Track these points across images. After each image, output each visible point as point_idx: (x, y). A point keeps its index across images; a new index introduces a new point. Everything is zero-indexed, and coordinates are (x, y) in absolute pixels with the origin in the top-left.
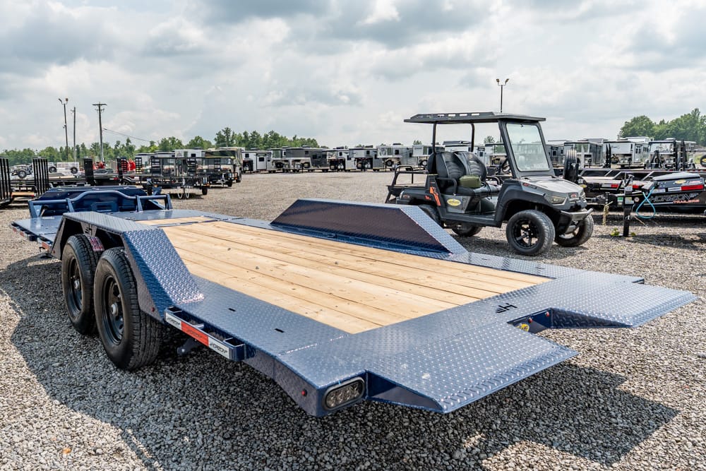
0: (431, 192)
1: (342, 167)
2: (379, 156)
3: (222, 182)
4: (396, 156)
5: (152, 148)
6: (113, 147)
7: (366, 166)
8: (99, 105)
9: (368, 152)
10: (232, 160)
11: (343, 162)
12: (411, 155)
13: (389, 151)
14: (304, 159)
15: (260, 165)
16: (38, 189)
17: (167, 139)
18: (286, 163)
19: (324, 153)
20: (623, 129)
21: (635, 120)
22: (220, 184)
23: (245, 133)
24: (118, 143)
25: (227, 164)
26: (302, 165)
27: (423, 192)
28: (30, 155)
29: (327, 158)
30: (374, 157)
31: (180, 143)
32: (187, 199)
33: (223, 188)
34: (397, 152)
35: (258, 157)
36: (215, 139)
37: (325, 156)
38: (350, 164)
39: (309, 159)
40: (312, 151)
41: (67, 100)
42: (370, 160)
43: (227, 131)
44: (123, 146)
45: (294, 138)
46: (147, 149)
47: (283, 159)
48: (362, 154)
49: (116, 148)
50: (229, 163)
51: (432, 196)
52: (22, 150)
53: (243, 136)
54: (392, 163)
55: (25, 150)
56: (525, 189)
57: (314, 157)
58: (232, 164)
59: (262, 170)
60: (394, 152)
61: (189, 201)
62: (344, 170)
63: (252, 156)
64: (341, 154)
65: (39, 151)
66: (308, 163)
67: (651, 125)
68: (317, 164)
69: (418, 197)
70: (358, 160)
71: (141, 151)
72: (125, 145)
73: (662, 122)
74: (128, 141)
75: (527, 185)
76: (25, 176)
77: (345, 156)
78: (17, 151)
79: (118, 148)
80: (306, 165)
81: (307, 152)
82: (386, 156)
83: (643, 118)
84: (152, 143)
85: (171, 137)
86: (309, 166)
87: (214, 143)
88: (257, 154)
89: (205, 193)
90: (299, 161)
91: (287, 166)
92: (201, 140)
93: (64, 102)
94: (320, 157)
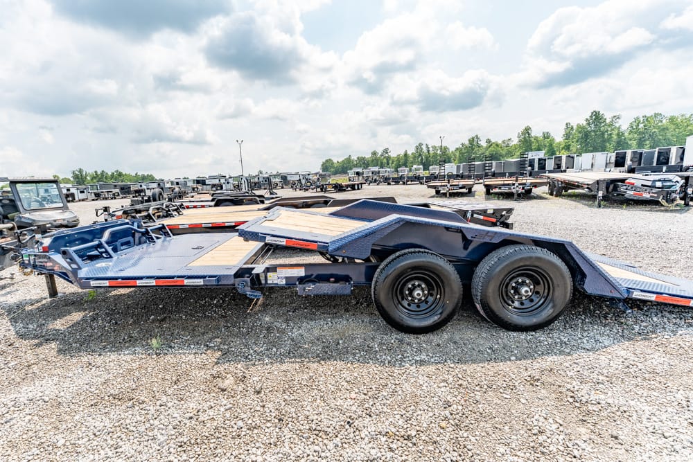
14: (115, 191)
15: (82, 196)
18: (102, 194)
19: (128, 186)
21: (327, 161)
23: (96, 172)
26: (114, 194)
29: (132, 189)
34: (177, 184)
39: (118, 190)
40: (119, 185)
43: (81, 171)
45: (136, 174)
57: (122, 189)
64: (141, 186)
66: (118, 193)
67: (333, 163)
68: (124, 193)
73: (338, 162)
80: (116, 194)
81: (115, 186)
83: (330, 160)
86: (119, 195)
90: (111, 192)
91: (103, 196)
94: (126, 188)
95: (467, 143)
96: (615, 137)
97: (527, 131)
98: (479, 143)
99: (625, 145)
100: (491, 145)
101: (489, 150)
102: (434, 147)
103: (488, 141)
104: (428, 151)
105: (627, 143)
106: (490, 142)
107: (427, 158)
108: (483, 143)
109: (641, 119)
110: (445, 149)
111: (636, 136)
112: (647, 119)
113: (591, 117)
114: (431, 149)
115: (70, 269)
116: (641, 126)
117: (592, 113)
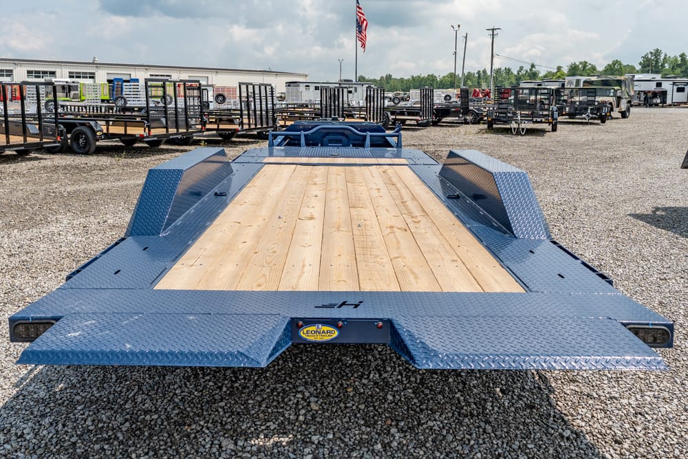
3: (587, 118)
5: (558, 74)
6: (515, 73)
8: (493, 30)
10: (616, 91)
16: (423, 113)
17: (577, 63)
22: (585, 119)
24: (521, 68)
25: (608, 96)
28: (433, 80)
31: (594, 68)
32: (522, 135)
33: (586, 123)
35: (675, 87)
36: (640, 63)
41: (459, 26)
44: (527, 71)
46: (554, 74)
49: (518, 74)
50: (612, 94)
52: (426, 76)
53: (679, 59)
55: (429, 75)
58: (614, 96)
59: (682, 103)
61: (524, 137)
63: (667, 86)
65: (441, 76)
71: (545, 76)
72: (529, 71)
74: (533, 66)
76: (399, 103)
78: (422, 76)
79: (520, 74)
84: (559, 68)
85: (582, 61)
87: (638, 67)
88: (674, 84)
89: (554, 130)
92: (620, 64)
93: (456, 28)
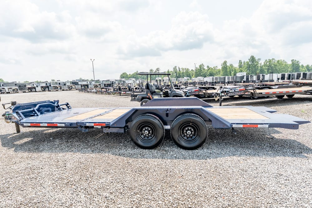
0: (149, 95)
1: (35, 90)
2: (52, 85)
4: (59, 85)
7: (46, 89)
9: (47, 84)
11: (35, 88)
12: (65, 85)
13: (56, 83)
14: (14, 87)
18: (3, 90)
19: (24, 85)
20: (121, 76)
21: (123, 74)
26: (14, 90)
27: (146, 95)
29: (27, 87)
30: (49, 86)
37: (26, 86)
38: (39, 89)
39: (17, 87)
40: (18, 84)
42: (48, 87)
47: (2, 88)
48: (44, 85)
51: (149, 96)
54: (58, 88)
56: (177, 92)
57: (20, 86)
60: (58, 84)
62: (35, 91)
64: (33, 85)
66: (17, 89)
68: (21, 89)
69: (144, 97)
70: (42, 87)
73: (130, 74)
75: (177, 91)
77: (35, 86)
81: (15, 84)
82: (55, 85)
83: (125, 73)
90: (11, 88)
91: (4, 91)
94: (22, 86)
95: (198, 67)
96: (259, 68)
97: (225, 63)
98: (204, 67)
99: (263, 71)
100: (209, 69)
101: (209, 71)
102: (183, 69)
103: (208, 67)
104: (180, 70)
105: (264, 71)
106: (209, 67)
107: (179, 74)
108: (206, 68)
109: (268, 60)
110: (188, 70)
111: (267, 68)
112: (270, 61)
113: (251, 58)
114: (181, 70)
115: (19, 119)
116: (268, 63)
117: (251, 57)
